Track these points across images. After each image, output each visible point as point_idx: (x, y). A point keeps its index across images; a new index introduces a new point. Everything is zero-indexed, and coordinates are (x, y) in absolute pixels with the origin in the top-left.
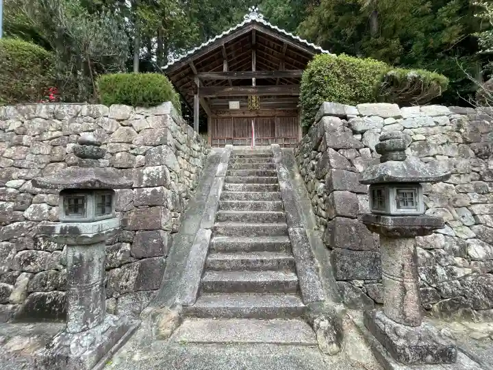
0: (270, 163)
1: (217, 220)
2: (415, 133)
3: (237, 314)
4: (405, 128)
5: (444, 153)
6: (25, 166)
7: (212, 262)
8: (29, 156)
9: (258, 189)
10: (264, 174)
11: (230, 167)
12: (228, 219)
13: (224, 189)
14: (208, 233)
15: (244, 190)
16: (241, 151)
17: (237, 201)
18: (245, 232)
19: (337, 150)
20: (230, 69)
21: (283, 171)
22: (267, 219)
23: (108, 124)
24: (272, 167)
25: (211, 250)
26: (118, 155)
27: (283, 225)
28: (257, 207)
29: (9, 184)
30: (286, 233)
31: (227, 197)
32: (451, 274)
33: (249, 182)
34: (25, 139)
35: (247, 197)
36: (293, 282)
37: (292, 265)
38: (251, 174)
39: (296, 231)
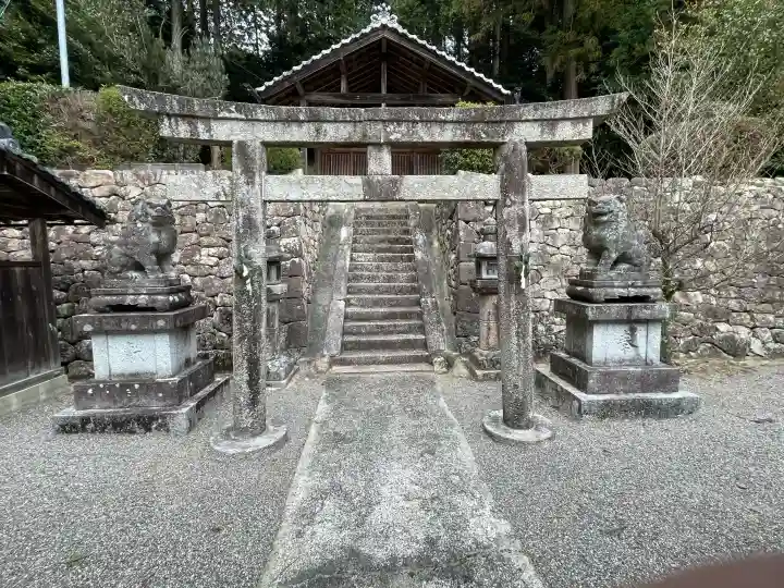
0: (404, 227)
1: (349, 293)
2: (543, 206)
3: (375, 362)
5: (566, 225)
7: (349, 327)
9: (390, 260)
10: (397, 241)
11: (356, 232)
12: (360, 291)
13: (352, 259)
14: (342, 304)
15: (375, 260)
16: (369, 209)
17: (367, 273)
18: (376, 303)
19: (467, 222)
20: (350, 89)
21: (420, 238)
22: (401, 291)
24: (407, 232)
25: (347, 317)
27: (414, 296)
28: (389, 279)
30: (418, 303)
31: (356, 268)
32: (549, 330)
33: (380, 250)
35: (378, 268)
36: (422, 340)
37: (422, 329)
38: (382, 241)
39: (428, 301)
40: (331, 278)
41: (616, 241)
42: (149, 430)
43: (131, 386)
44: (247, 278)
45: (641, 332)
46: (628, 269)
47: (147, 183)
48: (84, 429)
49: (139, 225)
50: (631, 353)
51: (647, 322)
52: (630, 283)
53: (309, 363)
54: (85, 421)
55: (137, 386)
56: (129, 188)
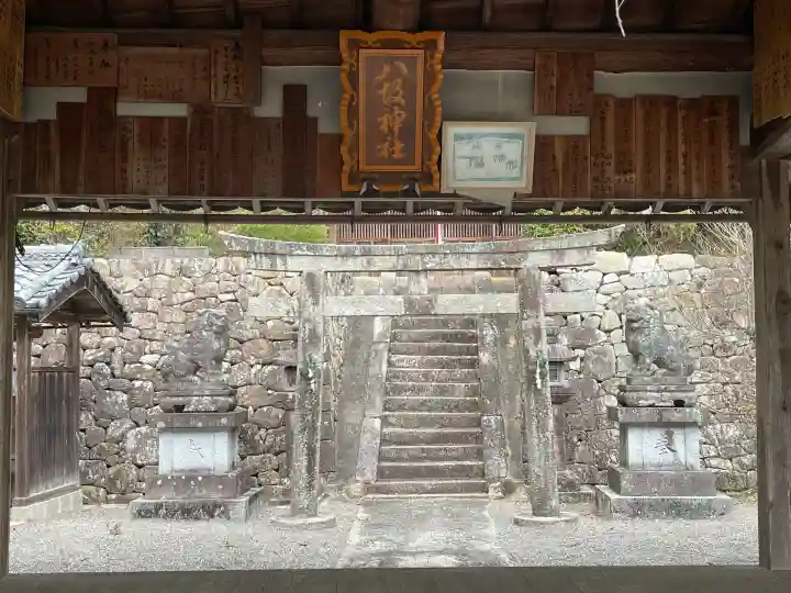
1: (385, 410)
4: (627, 289)
6: (157, 338)
7: (387, 451)
8: (159, 326)
9: (443, 365)
10: (455, 337)
11: (395, 326)
12: (401, 407)
13: (390, 364)
14: (377, 423)
15: (422, 365)
17: (411, 383)
18: (423, 422)
21: (490, 333)
22: (456, 407)
23: (253, 283)
24: (471, 325)
25: (384, 441)
26: (270, 324)
27: (474, 414)
28: (441, 391)
29: (144, 359)
30: (479, 424)
31: (396, 377)
33: (429, 351)
34: (151, 303)
35: (426, 376)
36: (478, 467)
37: (479, 454)
38: (434, 337)
39: (491, 420)
40: (362, 388)
41: (649, 347)
42: (212, 516)
43: (195, 478)
44: (311, 379)
45: (678, 435)
46: (664, 374)
47: (147, 273)
48: (157, 514)
49: (204, 333)
50: (670, 457)
51: (682, 425)
52: (663, 387)
53: (340, 488)
54: (159, 507)
55: (200, 478)
56: (126, 279)
